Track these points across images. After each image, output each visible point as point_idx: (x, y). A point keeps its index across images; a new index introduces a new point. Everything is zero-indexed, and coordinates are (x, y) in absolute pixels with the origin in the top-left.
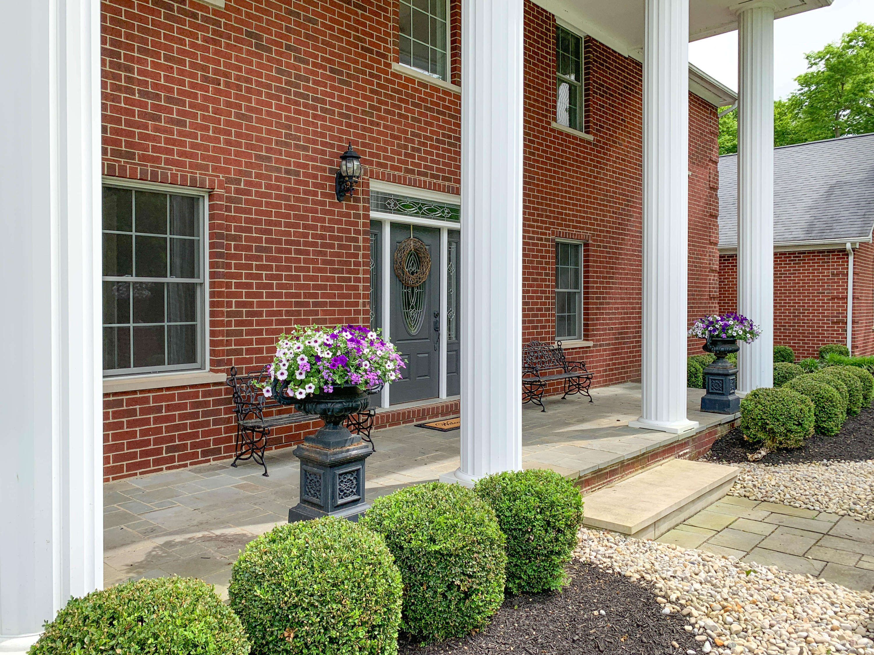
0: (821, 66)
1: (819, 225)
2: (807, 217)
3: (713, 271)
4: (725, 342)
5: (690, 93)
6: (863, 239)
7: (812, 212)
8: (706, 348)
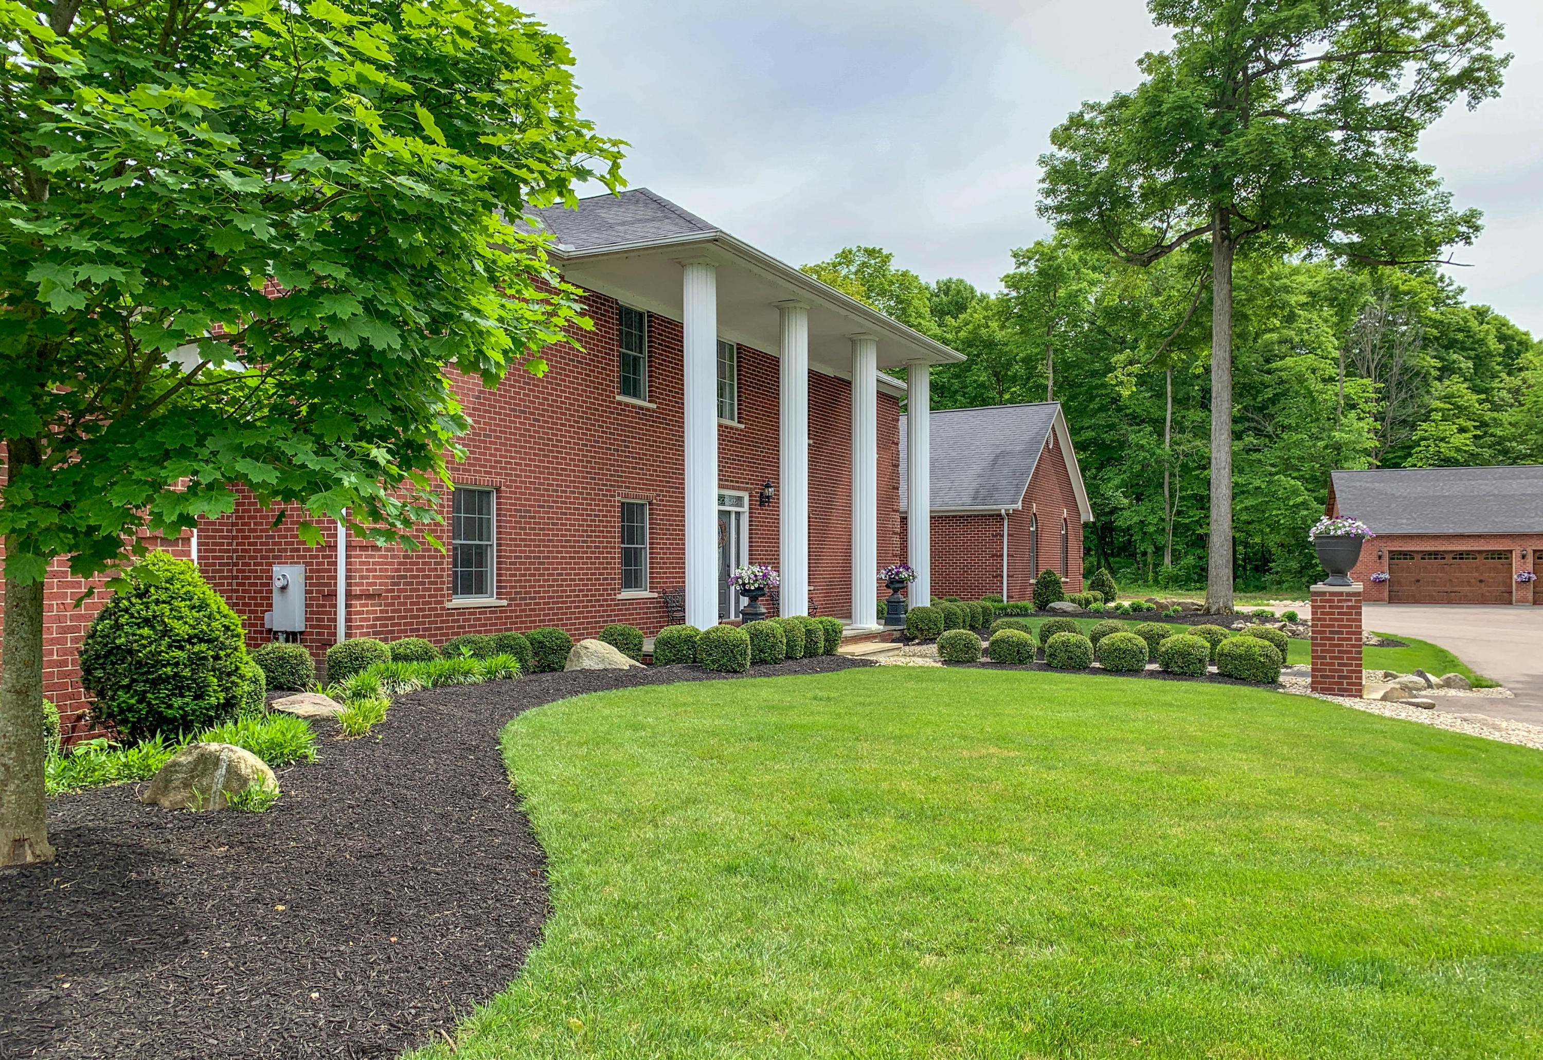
0: (1032, 268)
1: (983, 492)
2: (975, 484)
3: (894, 533)
4: (899, 582)
5: (878, 392)
6: (1014, 506)
7: (979, 480)
8: (887, 586)
